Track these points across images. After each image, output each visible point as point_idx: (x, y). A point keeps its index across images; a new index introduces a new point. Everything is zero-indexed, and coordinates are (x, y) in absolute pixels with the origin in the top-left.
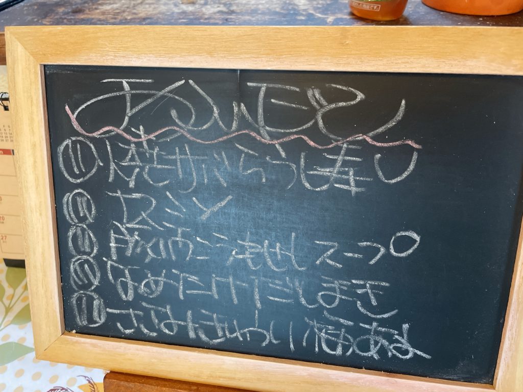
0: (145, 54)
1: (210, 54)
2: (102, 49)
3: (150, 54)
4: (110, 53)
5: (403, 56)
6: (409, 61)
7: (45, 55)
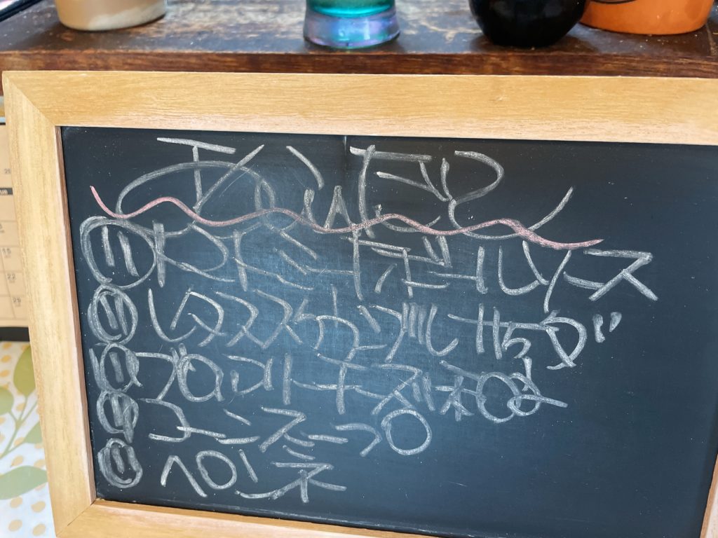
0: (210, 113)
1: (303, 113)
2: (146, 106)
3: (216, 113)
4: (159, 112)
5: (580, 118)
6: (589, 125)
7: (62, 113)
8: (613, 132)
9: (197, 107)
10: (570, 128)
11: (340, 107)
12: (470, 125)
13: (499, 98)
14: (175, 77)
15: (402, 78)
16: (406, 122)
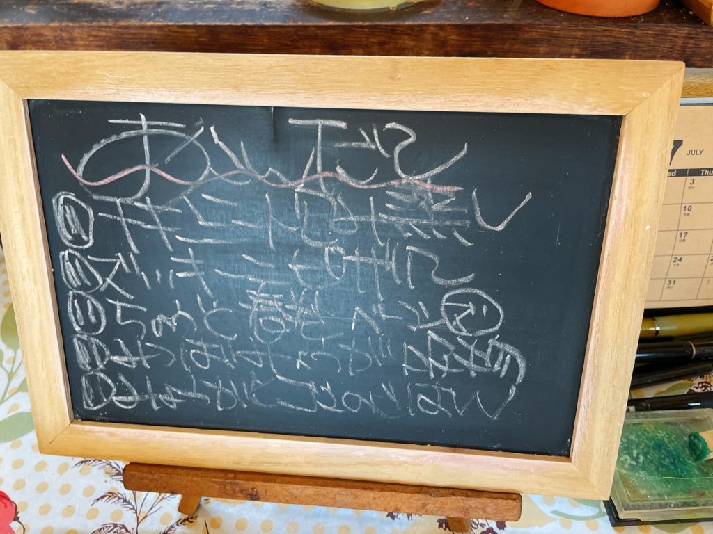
0: (156, 87)
1: (236, 88)
2: (101, 81)
3: (162, 87)
4: (112, 87)
5: (463, 92)
6: (470, 99)
7: (28, 87)
8: (490, 104)
9: (145, 83)
10: (455, 101)
11: (266, 83)
12: (374, 98)
13: (397, 76)
14: (125, 56)
15: (317, 58)
16: (321, 96)
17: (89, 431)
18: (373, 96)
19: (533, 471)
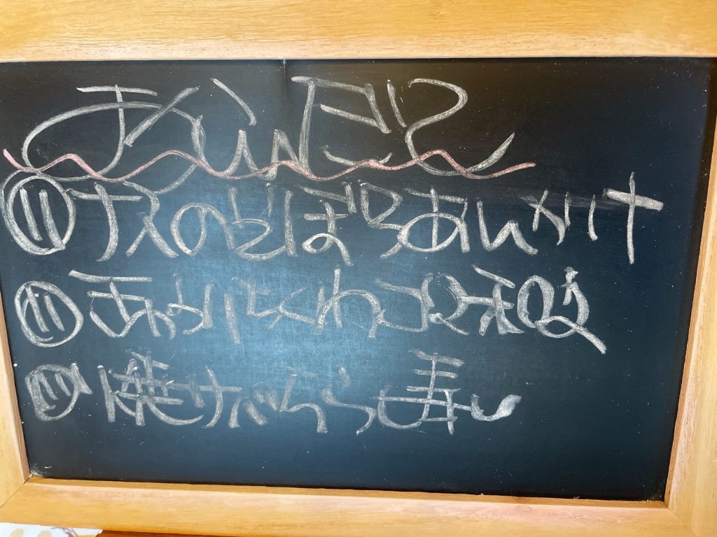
0: (129, 39)
1: (232, 35)
2: (58, 35)
3: (136, 39)
4: (73, 41)
5: (523, 31)
6: (533, 39)
8: (559, 46)
9: (114, 33)
10: (514, 43)
11: (271, 27)
12: (410, 42)
13: (439, 13)
16: (342, 42)
17: (50, 492)
18: (409, 40)
19: (619, 521)
